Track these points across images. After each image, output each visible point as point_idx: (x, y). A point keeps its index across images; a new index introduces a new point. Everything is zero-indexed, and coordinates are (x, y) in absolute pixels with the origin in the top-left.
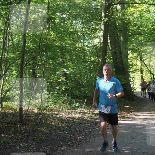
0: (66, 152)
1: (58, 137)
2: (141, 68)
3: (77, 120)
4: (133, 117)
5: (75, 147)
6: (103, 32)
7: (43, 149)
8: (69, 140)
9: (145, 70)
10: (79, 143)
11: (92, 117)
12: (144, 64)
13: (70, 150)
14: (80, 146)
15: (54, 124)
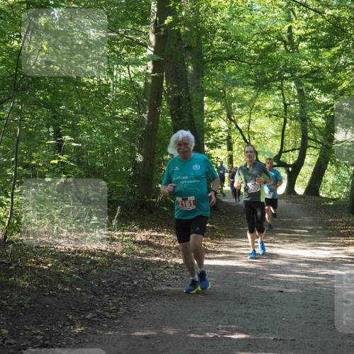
0: (87, 340)
1: (61, 301)
2: (229, 137)
3: (98, 256)
4: (226, 250)
5: (106, 325)
6: (152, 49)
7: (27, 332)
8: (88, 308)
9: (236, 143)
10: (114, 316)
11: (133, 250)
12: (237, 127)
13: (96, 333)
14: (119, 324)
15: (45, 267)
